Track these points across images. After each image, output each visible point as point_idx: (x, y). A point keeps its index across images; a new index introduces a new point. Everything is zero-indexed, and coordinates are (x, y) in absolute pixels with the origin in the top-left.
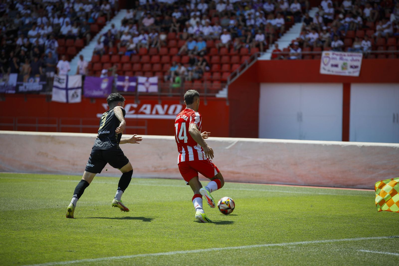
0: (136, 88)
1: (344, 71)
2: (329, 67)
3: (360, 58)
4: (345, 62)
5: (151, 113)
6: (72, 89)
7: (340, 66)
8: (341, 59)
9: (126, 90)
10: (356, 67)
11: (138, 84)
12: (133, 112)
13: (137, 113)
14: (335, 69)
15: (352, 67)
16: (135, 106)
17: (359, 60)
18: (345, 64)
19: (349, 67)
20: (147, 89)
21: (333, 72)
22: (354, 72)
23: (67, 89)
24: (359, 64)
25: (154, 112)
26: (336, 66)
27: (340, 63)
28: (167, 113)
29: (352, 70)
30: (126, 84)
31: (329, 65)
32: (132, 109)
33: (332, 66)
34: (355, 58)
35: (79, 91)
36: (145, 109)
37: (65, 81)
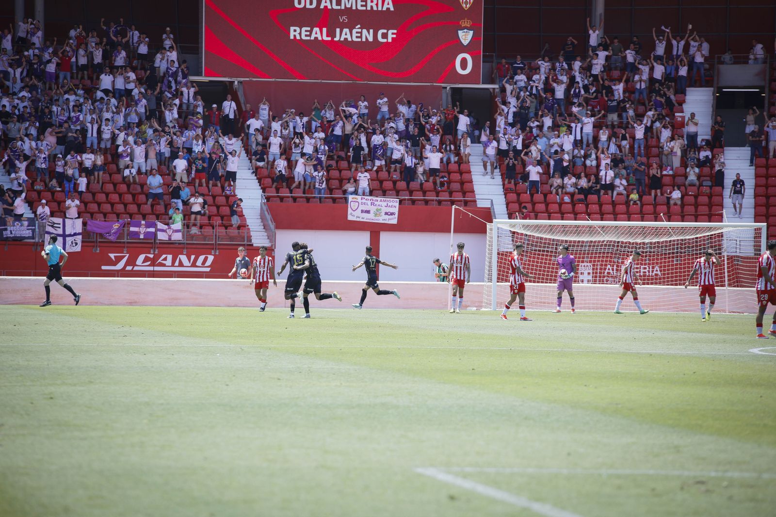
0: (155, 235)
3: (397, 204)
5: (173, 265)
6: (70, 235)
7: (372, 212)
9: (142, 237)
10: (392, 214)
11: (157, 230)
12: (149, 263)
13: (153, 264)
16: (151, 256)
18: (379, 210)
19: (383, 214)
20: (170, 236)
23: (64, 236)
25: (177, 263)
26: (368, 212)
27: (372, 209)
28: (194, 265)
30: (142, 230)
32: (146, 259)
33: (363, 211)
34: (391, 204)
35: (79, 238)
36: (165, 259)
37: (61, 226)
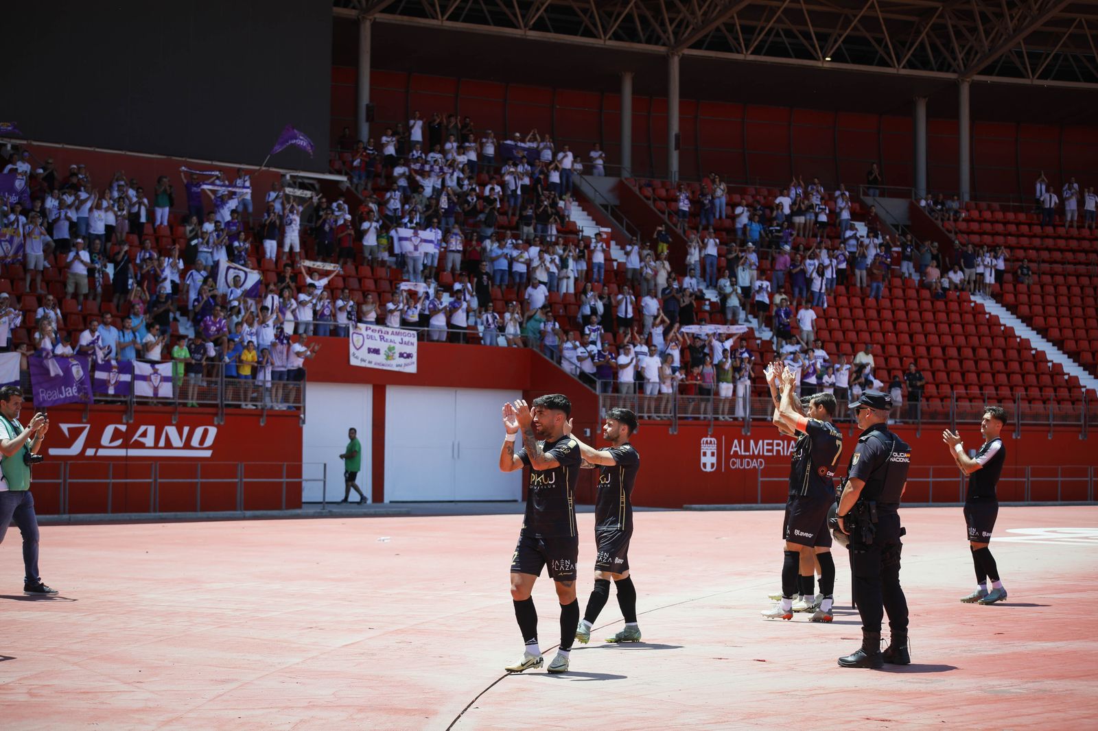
0: (130, 387)
1: (389, 362)
2: (363, 353)
3: (415, 340)
4: (392, 345)
5: (156, 446)
7: (382, 352)
8: (382, 338)
9: (111, 390)
10: (409, 356)
11: (134, 377)
12: (119, 442)
13: (126, 444)
14: (373, 357)
15: (401, 355)
16: (123, 428)
17: (412, 344)
18: (391, 349)
19: (397, 355)
21: (370, 362)
22: (406, 365)
24: (413, 350)
25: (162, 442)
26: (376, 351)
27: (383, 347)
28: (187, 445)
29: (402, 361)
31: (365, 349)
32: (116, 435)
33: (370, 350)
34: (406, 339)
36: (144, 436)
